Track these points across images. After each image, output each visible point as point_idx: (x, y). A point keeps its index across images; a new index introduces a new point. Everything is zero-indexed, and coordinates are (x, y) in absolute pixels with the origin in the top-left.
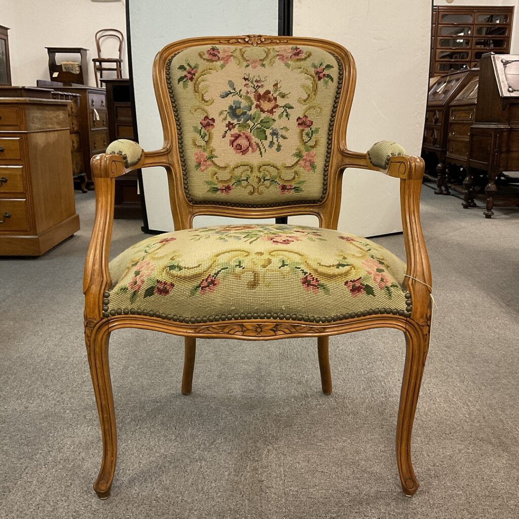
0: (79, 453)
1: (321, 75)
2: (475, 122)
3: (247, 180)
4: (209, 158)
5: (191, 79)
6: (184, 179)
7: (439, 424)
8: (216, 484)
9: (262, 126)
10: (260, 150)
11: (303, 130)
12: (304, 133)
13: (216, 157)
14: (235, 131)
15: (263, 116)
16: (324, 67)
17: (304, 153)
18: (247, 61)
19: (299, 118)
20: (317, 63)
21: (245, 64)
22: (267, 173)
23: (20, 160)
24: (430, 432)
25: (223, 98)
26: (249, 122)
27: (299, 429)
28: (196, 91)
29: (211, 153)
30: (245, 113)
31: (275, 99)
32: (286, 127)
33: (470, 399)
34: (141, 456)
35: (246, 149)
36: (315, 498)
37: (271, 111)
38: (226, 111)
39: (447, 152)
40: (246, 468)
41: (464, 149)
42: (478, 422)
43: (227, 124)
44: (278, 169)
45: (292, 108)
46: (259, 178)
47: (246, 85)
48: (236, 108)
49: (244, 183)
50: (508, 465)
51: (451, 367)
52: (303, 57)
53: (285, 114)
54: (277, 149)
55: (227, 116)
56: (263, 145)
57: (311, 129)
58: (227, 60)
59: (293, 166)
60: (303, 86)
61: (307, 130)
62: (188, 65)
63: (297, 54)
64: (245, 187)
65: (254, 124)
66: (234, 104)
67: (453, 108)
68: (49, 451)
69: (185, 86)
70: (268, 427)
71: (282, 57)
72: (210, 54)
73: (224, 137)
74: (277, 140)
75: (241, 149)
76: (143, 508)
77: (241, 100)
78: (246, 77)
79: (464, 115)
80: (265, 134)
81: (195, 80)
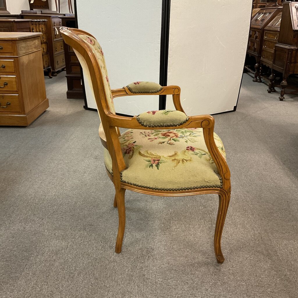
0: (53, 257)
2: (278, 42)
7: (238, 242)
8: (121, 276)
23: (14, 72)
24: (233, 247)
27: (165, 244)
33: (256, 226)
34: (84, 259)
36: (170, 286)
39: (262, 57)
40: (136, 267)
41: (271, 57)
42: (258, 241)
50: (270, 268)
51: (248, 205)
67: (266, 31)
68: (37, 256)
70: (149, 242)
76: (85, 289)
79: (272, 37)
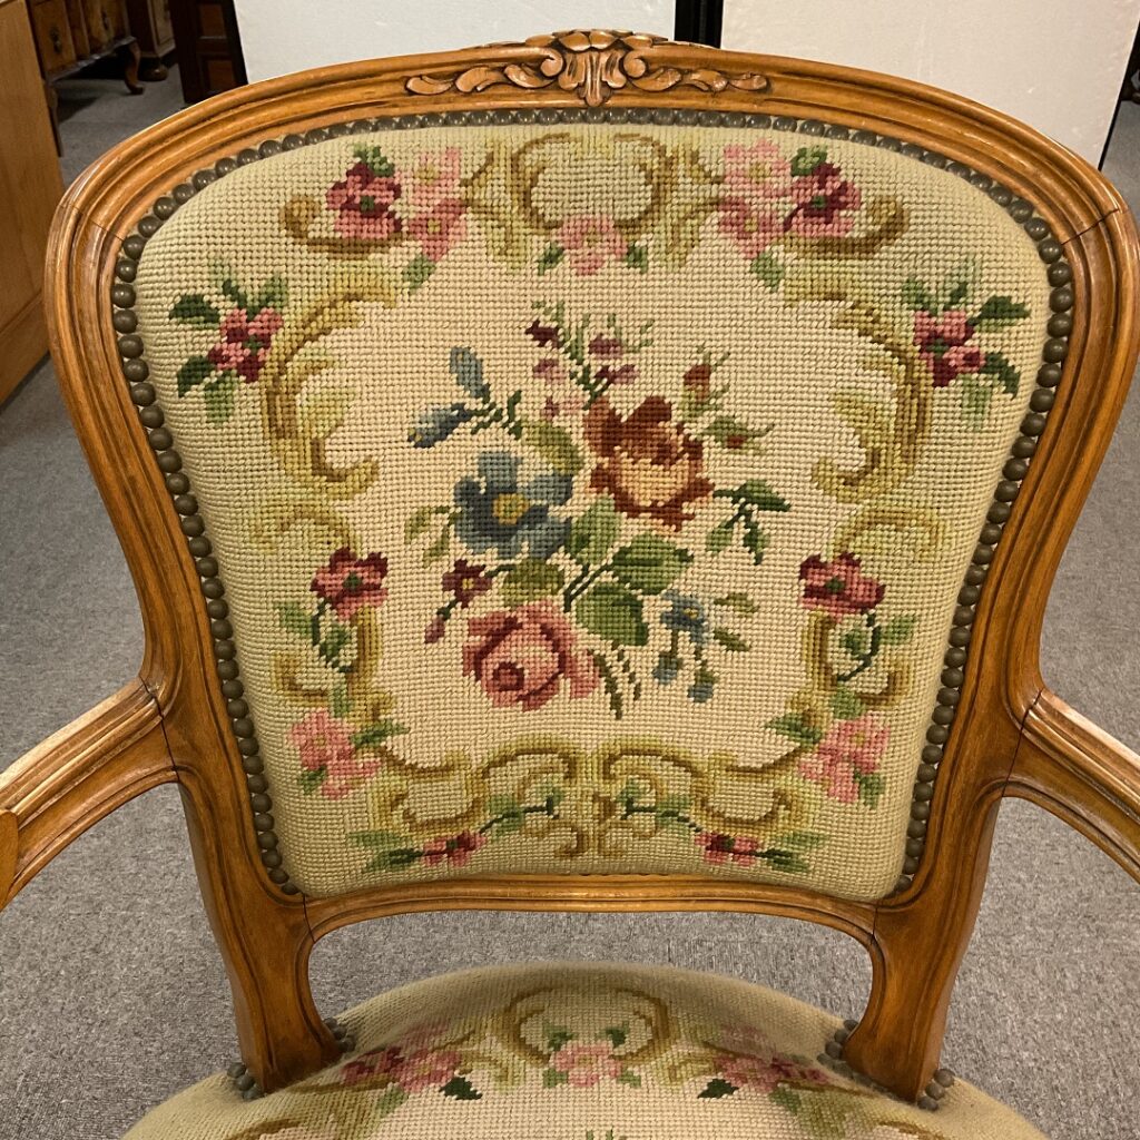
1: (954, 356)
3: (549, 808)
4: (366, 740)
5: (251, 369)
6: (253, 809)
9: (625, 580)
10: (611, 686)
11: (828, 623)
12: (834, 636)
13: (400, 730)
14: (489, 604)
15: (630, 530)
16: (973, 310)
17: (830, 724)
18: (548, 227)
19: (811, 565)
20: (935, 283)
21: (538, 245)
22: (643, 784)
25: (426, 443)
26: (561, 559)
28: (279, 427)
29: (376, 715)
30: (536, 515)
31: (694, 449)
32: (743, 597)
35: (544, 687)
37: (671, 513)
38: (442, 510)
43: (447, 577)
44: (695, 773)
45: (776, 505)
46: (606, 800)
47: (543, 367)
48: (493, 492)
49: (536, 821)
52: (857, 233)
53: (740, 530)
54: (692, 691)
55: (445, 536)
56: (626, 667)
57: (871, 621)
58: (442, 235)
59: (766, 768)
60: (847, 403)
61: (850, 622)
62: (229, 289)
63: (825, 208)
64: (541, 835)
65: (585, 571)
66: (481, 472)
69: (219, 407)
71: (737, 218)
72: (348, 205)
73: (435, 635)
74: (698, 654)
75: (519, 685)
77: (515, 448)
78: (547, 322)
80: (640, 618)
81: (270, 369)
